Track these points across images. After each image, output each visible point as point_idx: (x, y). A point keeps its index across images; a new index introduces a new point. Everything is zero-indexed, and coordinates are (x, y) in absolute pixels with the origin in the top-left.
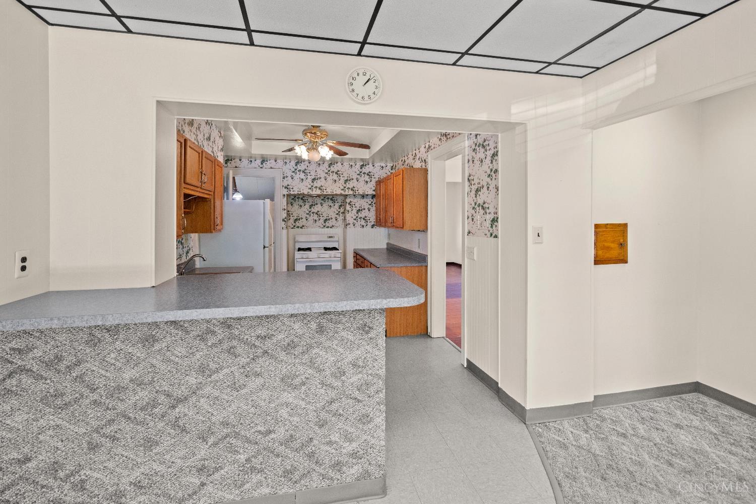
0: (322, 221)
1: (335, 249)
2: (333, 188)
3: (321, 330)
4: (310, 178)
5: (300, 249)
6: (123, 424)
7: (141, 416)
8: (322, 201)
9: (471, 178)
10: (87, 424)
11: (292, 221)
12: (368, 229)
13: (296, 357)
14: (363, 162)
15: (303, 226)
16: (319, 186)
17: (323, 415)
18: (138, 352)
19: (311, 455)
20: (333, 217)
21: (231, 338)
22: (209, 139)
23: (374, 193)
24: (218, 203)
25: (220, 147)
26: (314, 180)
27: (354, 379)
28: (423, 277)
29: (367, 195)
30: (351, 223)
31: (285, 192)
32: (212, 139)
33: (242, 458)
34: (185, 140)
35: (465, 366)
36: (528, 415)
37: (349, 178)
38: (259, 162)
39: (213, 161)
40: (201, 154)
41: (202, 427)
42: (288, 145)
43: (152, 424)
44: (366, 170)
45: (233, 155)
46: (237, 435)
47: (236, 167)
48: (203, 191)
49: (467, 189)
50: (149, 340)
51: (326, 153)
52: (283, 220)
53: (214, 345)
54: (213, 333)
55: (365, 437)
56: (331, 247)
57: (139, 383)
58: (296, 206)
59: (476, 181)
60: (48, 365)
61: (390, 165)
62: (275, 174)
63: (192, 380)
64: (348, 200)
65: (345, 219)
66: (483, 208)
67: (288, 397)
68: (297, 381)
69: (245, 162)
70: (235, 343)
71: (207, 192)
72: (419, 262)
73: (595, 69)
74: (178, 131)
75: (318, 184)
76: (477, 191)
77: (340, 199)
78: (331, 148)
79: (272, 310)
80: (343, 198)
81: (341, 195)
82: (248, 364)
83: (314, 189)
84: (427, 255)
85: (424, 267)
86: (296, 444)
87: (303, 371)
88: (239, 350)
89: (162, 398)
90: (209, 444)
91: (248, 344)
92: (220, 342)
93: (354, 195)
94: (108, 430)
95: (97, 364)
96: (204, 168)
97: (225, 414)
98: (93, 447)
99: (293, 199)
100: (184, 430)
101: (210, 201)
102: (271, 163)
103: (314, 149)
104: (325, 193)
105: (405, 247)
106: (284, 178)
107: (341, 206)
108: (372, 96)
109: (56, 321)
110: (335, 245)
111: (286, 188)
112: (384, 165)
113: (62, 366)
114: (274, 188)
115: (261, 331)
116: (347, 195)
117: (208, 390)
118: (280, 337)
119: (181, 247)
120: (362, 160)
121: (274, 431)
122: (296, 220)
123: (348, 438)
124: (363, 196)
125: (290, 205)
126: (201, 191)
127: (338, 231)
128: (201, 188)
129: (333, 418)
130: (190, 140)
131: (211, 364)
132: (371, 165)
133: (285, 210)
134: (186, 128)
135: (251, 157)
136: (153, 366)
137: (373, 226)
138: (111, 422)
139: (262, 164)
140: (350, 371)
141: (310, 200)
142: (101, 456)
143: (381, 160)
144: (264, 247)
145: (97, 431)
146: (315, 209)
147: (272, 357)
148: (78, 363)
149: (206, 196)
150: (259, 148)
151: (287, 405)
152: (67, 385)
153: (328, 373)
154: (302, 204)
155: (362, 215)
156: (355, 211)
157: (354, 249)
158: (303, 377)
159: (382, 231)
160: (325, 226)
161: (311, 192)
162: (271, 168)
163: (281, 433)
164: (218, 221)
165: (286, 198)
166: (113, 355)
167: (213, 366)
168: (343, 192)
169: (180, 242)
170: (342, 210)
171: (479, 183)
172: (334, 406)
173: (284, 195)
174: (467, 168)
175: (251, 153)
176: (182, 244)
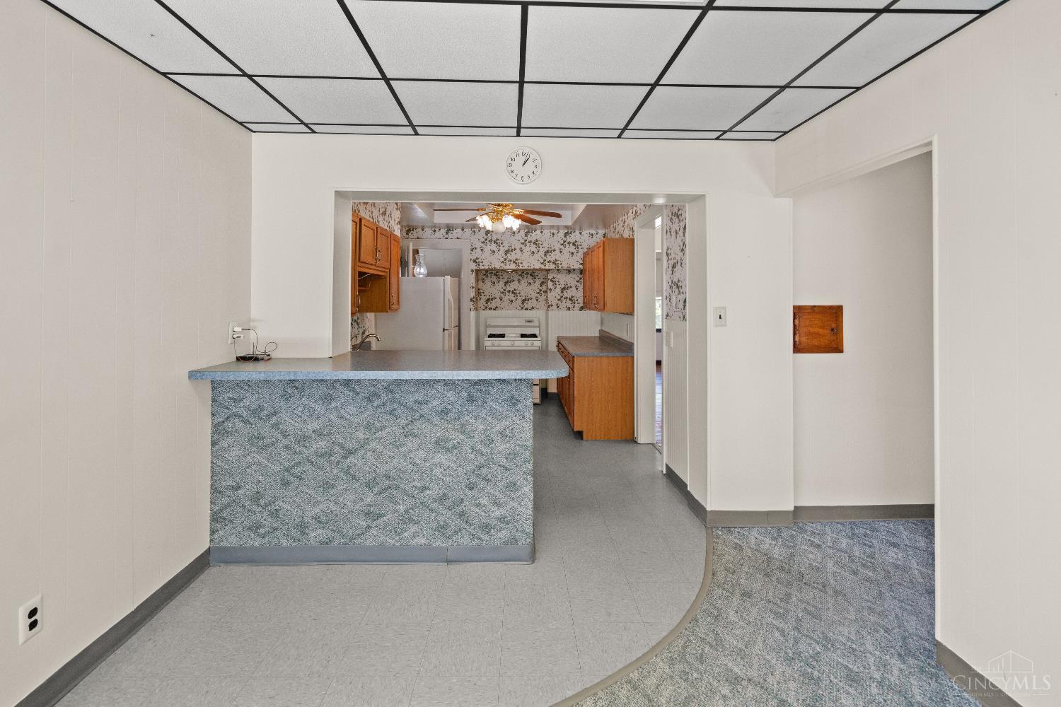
0: (519, 301)
1: (534, 336)
2: (531, 261)
3: (471, 399)
4: (503, 249)
5: (491, 336)
6: (308, 467)
7: (321, 461)
8: (520, 277)
9: (669, 252)
10: (281, 464)
11: (483, 301)
12: (576, 313)
13: (449, 422)
14: (568, 229)
15: (497, 307)
16: (513, 259)
17: (473, 479)
18: (319, 408)
19: (462, 515)
20: (533, 296)
21: (393, 402)
22: (384, 213)
23: (581, 267)
24: (394, 280)
25: (397, 220)
26: (507, 252)
27: (501, 448)
28: (630, 370)
29: (574, 270)
30: (554, 304)
31: (474, 267)
32: (388, 213)
33: (402, 508)
34: (360, 220)
35: (664, 472)
36: (709, 517)
37: (550, 249)
38: (443, 231)
39: (390, 236)
40: (377, 231)
41: (370, 477)
42: (470, 214)
43: (328, 469)
44: (571, 238)
45: (414, 224)
46: (397, 488)
47: (418, 238)
48: (378, 268)
49: (665, 265)
50: (328, 398)
51: (511, 223)
52: (471, 300)
53: (378, 407)
54: (379, 396)
55: (512, 504)
56: (529, 333)
57: (319, 433)
58: (488, 284)
59: (672, 256)
60: (254, 412)
61: (601, 232)
62: (462, 244)
63: (361, 435)
64: (550, 277)
65: (546, 300)
66: (678, 287)
67: (441, 458)
68: (450, 445)
69: (428, 232)
70: (396, 405)
71: (384, 270)
72: (625, 351)
73: (781, 134)
74: (354, 211)
75: (512, 256)
76: (674, 266)
77: (541, 275)
78: (517, 217)
79: (426, 375)
80: (545, 273)
81: (541, 270)
82: (407, 425)
83: (508, 263)
84: (633, 344)
85: (630, 358)
86: (448, 503)
87: (456, 437)
88: (399, 412)
89: (337, 448)
90: (375, 492)
91: (407, 408)
92: (384, 404)
93: (558, 270)
94: (297, 470)
95: (288, 414)
96: (378, 246)
97: (387, 467)
98: (286, 484)
99: (485, 275)
100: (354, 478)
101: (386, 278)
102: (458, 232)
103: (498, 219)
104: (520, 268)
105: (617, 335)
106: (472, 250)
107: (542, 283)
108: (531, 175)
109: (263, 375)
110: (536, 331)
111: (474, 261)
112: (593, 232)
113: (263, 414)
114: (461, 263)
115: (419, 397)
116: (549, 270)
117: (373, 445)
118: (435, 403)
119: (357, 326)
120: (567, 227)
121: (428, 488)
122: (488, 300)
123: (496, 503)
124: (569, 271)
125: (480, 282)
126: (375, 268)
127: (537, 315)
128: (376, 266)
129: (482, 483)
130: (365, 218)
131: (376, 423)
132: (577, 232)
133: (473, 287)
134: (361, 208)
135: (435, 227)
136: (330, 420)
137: (581, 309)
138: (298, 464)
139: (447, 233)
140: (498, 440)
141: (505, 276)
142: (290, 492)
143: (591, 226)
144: (444, 330)
145: (287, 470)
146: (512, 287)
147: (428, 420)
148: (275, 414)
149: (380, 273)
150: (441, 218)
151: (441, 465)
152: (266, 430)
153: (477, 438)
154: (496, 281)
155: (568, 294)
156: (558, 290)
157: (558, 337)
158: (455, 442)
159: (592, 316)
160: (522, 308)
161: (505, 267)
162: (458, 238)
163: (434, 491)
164: (394, 300)
165: (474, 274)
166: (300, 409)
167: (378, 425)
168: (542, 267)
169: (355, 322)
170: (544, 288)
171: (675, 259)
172: (484, 471)
173: (472, 271)
174: (665, 241)
175: (433, 222)
176: (358, 324)
